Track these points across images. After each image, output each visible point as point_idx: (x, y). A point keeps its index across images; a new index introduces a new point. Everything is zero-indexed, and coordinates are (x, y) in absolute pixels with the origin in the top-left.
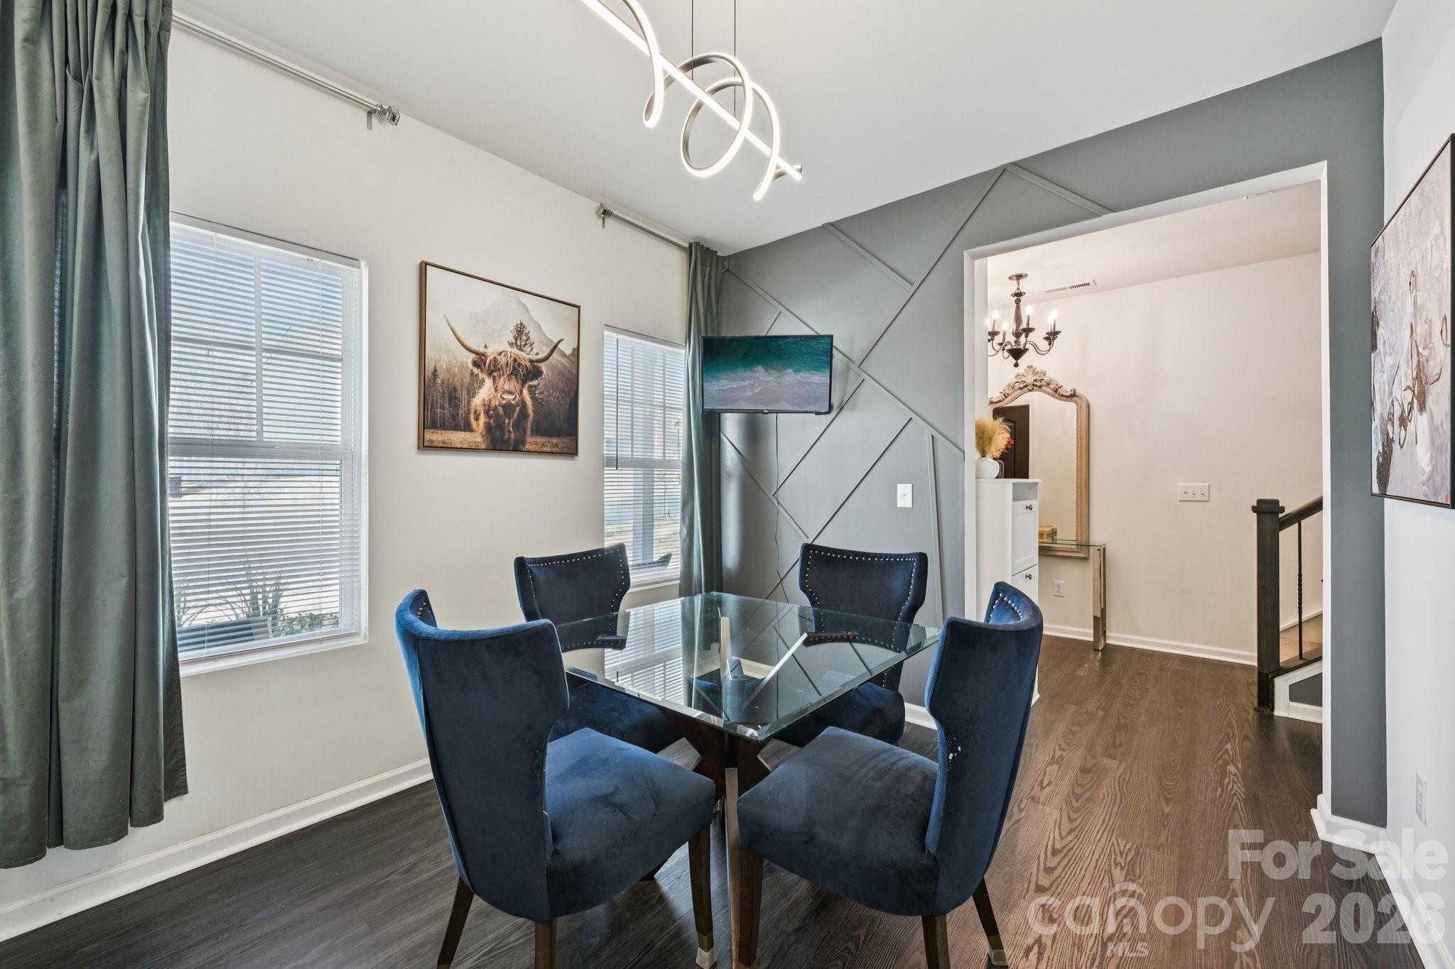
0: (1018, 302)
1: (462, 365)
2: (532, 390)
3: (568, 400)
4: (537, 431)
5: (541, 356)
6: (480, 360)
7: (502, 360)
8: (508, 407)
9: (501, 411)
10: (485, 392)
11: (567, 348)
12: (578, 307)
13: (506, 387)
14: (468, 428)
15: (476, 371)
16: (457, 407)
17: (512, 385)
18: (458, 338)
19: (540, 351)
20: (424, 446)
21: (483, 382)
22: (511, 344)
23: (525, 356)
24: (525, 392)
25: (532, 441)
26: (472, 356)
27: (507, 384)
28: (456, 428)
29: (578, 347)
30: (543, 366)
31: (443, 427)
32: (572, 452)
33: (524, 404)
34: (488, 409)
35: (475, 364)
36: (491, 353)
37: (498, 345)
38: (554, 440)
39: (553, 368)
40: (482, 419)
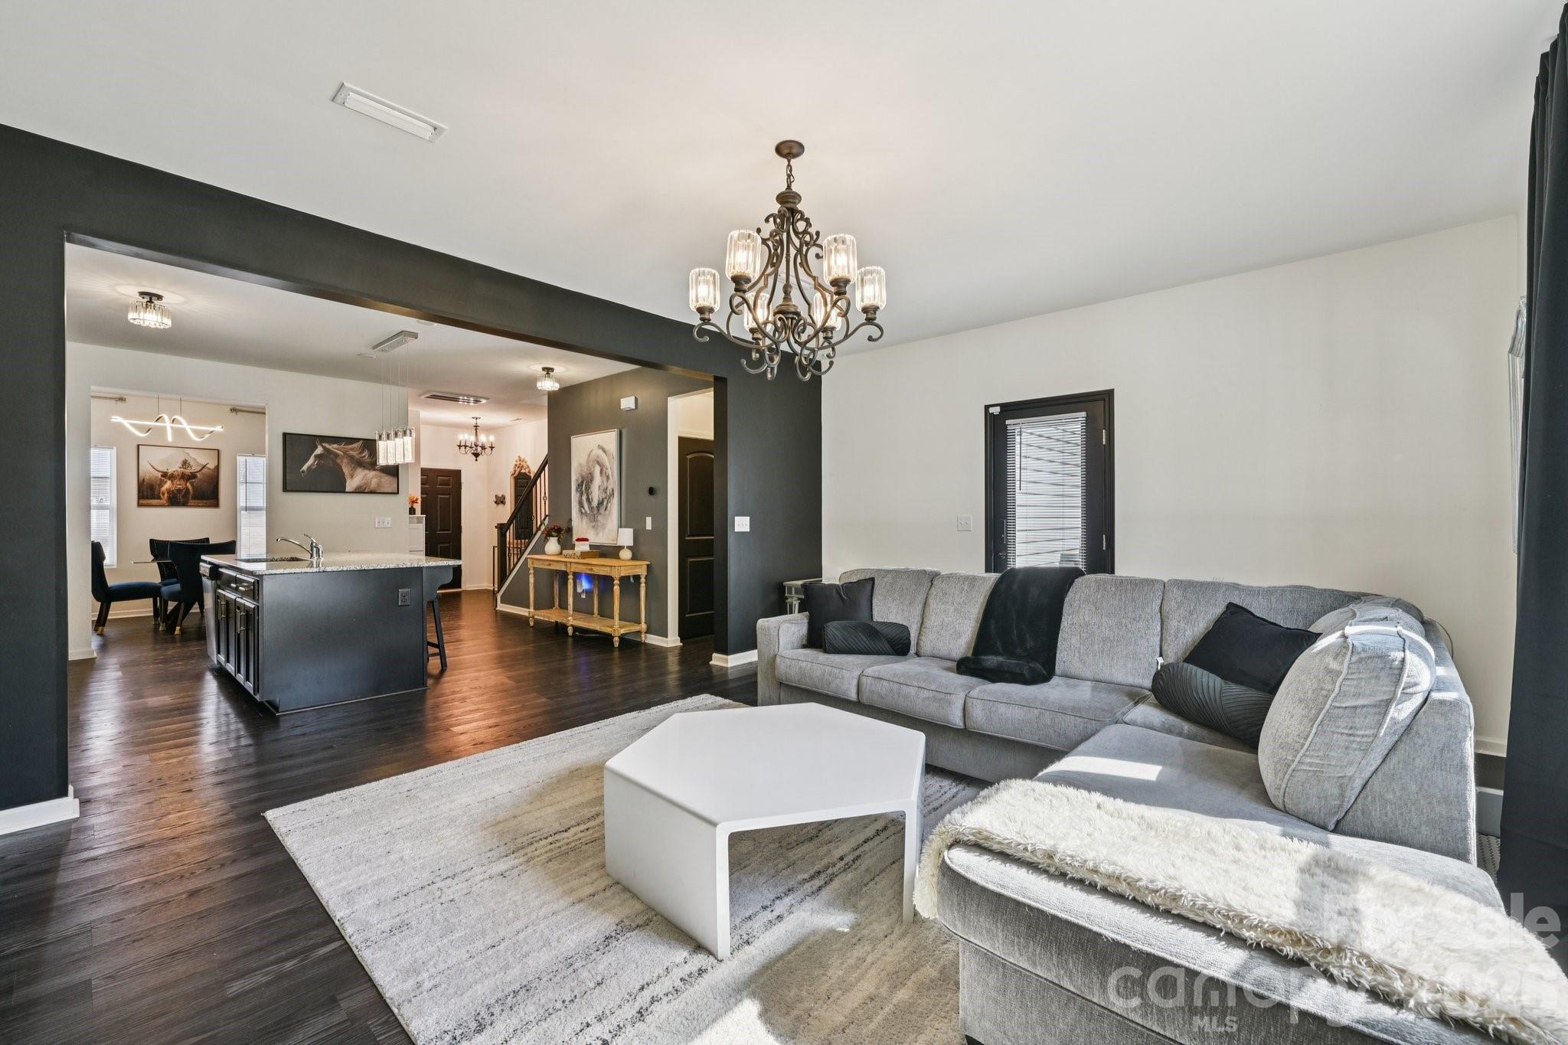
0: (476, 429)
1: (156, 477)
2: (192, 484)
3: (212, 486)
4: (194, 498)
5: (197, 470)
6: (165, 475)
7: (176, 473)
8: (179, 491)
9: (176, 492)
10: (168, 485)
11: (212, 466)
12: (218, 450)
13: (178, 483)
14: (159, 498)
15: (163, 478)
16: (154, 492)
17: (182, 482)
18: (154, 468)
19: (195, 468)
20: (140, 505)
21: (166, 482)
22: (180, 468)
23: (188, 471)
24: (188, 484)
25: (191, 502)
26: (161, 473)
27: (177, 482)
28: (154, 498)
29: (218, 465)
30: (198, 475)
31: (147, 498)
32: (216, 505)
33: (187, 489)
34: (169, 491)
35: (162, 476)
36: (170, 471)
37: (175, 467)
38: (205, 501)
39: (203, 474)
40: (166, 495)
